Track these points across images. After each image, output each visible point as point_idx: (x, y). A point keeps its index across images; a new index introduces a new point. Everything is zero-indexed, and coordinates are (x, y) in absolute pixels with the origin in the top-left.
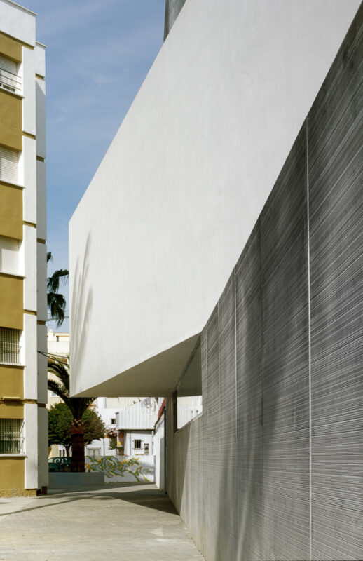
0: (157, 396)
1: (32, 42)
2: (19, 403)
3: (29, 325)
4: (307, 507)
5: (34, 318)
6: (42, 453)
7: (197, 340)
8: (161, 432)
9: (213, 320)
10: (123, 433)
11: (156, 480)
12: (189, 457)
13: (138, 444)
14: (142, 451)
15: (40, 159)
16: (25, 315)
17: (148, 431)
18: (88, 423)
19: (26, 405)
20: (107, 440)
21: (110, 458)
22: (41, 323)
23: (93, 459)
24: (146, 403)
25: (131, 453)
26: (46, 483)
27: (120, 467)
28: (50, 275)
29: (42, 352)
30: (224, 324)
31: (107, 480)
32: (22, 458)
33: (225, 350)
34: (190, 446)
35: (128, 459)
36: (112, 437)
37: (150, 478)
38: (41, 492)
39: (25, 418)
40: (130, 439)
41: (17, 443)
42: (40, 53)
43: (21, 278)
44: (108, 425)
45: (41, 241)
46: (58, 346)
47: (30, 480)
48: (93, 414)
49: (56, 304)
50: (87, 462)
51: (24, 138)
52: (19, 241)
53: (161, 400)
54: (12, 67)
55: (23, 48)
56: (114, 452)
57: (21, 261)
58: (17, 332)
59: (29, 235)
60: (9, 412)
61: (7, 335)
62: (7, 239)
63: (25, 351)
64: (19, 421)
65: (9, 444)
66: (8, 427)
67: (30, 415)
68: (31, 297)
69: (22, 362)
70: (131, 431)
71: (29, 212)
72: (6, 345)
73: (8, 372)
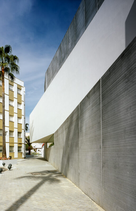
1: (23, 86)
2: (21, 144)
5: (24, 130)
6: (25, 151)
7: (53, 134)
8: (43, 149)
9: (57, 131)
10: (36, 149)
12: (51, 152)
13: (39, 150)
14: (39, 151)
15: (24, 105)
16: (22, 130)
17: (40, 148)
18: (31, 147)
19: (22, 144)
20: (33, 150)
21: (34, 153)
22: (25, 131)
23: (32, 153)
24: (40, 144)
25: (38, 152)
26: (25, 157)
27: (36, 154)
28: (26, 124)
29: (25, 136)
30: (59, 132)
31: (34, 156)
32: (22, 153)
33: (60, 136)
35: (37, 153)
37: (41, 156)
38: (25, 158)
39: (22, 146)
40: (38, 150)
41: (21, 150)
42: (24, 88)
43: (22, 124)
44: (34, 148)
45: (25, 118)
46: (27, 134)
47: (23, 156)
49: (26, 128)
50: (31, 153)
51: (22, 102)
52: (21, 118)
53: (43, 143)
54: (20, 90)
55: (22, 87)
57: (22, 121)
58: (21, 133)
59: (23, 117)
60: (20, 145)
61: (19, 133)
62: (19, 118)
63: (22, 136)
64: (21, 147)
65: (20, 150)
66: (19, 147)
67: (23, 146)
68: (23, 127)
69: (22, 137)
70: (38, 148)
71: (23, 113)
72: (19, 135)
73: (19, 139)
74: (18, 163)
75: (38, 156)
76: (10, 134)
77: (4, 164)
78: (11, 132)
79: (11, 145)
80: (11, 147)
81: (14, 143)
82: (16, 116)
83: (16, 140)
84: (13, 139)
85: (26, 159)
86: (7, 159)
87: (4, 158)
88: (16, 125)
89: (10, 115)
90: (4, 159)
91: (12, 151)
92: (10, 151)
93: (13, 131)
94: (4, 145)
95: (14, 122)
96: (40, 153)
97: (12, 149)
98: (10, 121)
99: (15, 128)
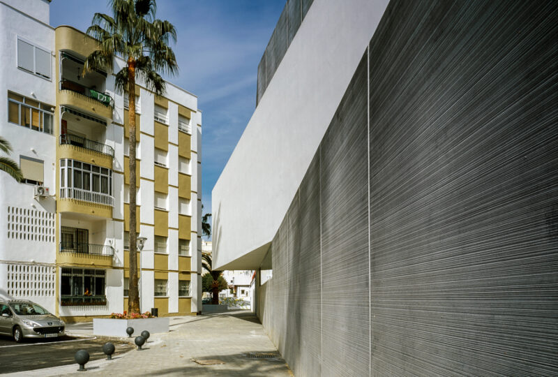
0: (252, 270)
1: (196, 109)
2: (189, 273)
3: (193, 237)
4: (320, 320)
5: (196, 235)
6: (199, 296)
7: (270, 245)
8: (253, 287)
9: (277, 236)
10: (236, 287)
11: (250, 308)
13: (243, 292)
14: (245, 295)
15: (199, 162)
16: (192, 233)
17: (248, 286)
19: (192, 274)
20: (229, 290)
21: (230, 298)
22: (199, 237)
23: (222, 298)
24: (247, 273)
25: (240, 296)
26: (201, 310)
27: (235, 302)
28: (203, 215)
29: (199, 250)
30: (282, 237)
31: (229, 308)
32: (190, 298)
33: (283, 249)
34: (267, 293)
35: (238, 299)
36: (231, 289)
37: (248, 307)
38: (199, 313)
39: (191, 280)
40: (239, 290)
41: (188, 291)
42: (199, 114)
43: (190, 217)
44: (229, 283)
45: (199, 200)
46: (207, 247)
47: (194, 308)
48: (222, 278)
49: (206, 228)
50: (220, 300)
51: (192, 153)
52: (189, 200)
53: (254, 271)
54: (187, 121)
55: (191, 112)
56: (232, 296)
57: (190, 209)
58: (188, 241)
59: (194, 197)
60: (184, 277)
61: (183, 242)
62: (183, 199)
63: (192, 250)
64: (189, 281)
65: (184, 291)
66: (183, 284)
67: (194, 279)
68: (194, 225)
69: (190, 254)
70: (240, 286)
71: (194, 186)
72: (183, 247)
73: (184, 259)
74: (171, 328)
75: (241, 308)
76: (156, 245)
77: (129, 329)
78: (160, 239)
79: (161, 276)
80: (160, 283)
81: (166, 271)
82: (173, 194)
83: (173, 263)
84: (166, 261)
85: (203, 315)
86: (142, 317)
87: (132, 313)
88: (173, 221)
89: (156, 192)
90: (131, 317)
91: (161, 294)
92: (156, 294)
93: (166, 238)
94: (133, 278)
95: (167, 212)
96: (246, 299)
97: (161, 288)
98: (157, 210)
99: (170, 228)
